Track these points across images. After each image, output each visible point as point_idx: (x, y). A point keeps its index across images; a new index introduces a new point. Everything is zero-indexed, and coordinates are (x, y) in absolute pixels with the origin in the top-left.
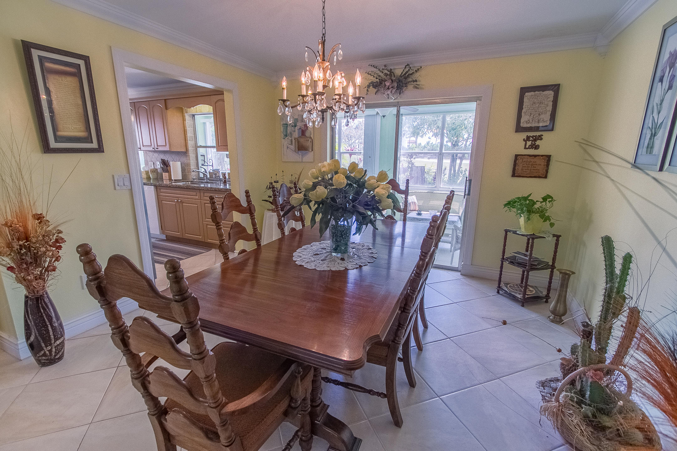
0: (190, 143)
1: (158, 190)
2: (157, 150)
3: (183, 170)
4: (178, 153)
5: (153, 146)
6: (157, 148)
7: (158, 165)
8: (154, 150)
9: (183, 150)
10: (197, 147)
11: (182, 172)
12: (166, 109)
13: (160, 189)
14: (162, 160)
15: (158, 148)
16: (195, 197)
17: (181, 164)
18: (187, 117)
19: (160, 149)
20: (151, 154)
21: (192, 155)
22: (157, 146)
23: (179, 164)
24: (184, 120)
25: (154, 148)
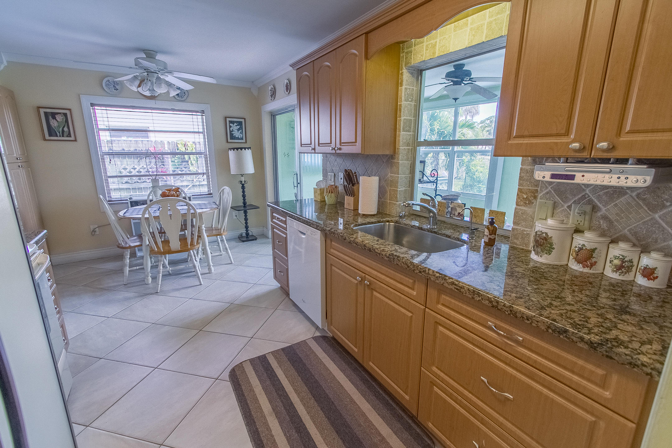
0: (403, 136)
1: (328, 241)
2: (338, 152)
3: (382, 192)
4: (377, 158)
5: (333, 145)
6: (340, 149)
7: (341, 181)
8: (334, 152)
9: (388, 152)
10: (416, 143)
11: (379, 197)
12: (367, 58)
13: (331, 241)
14: (346, 171)
15: (342, 147)
16: (406, 289)
17: (380, 180)
18: (406, 76)
19: (346, 149)
20: (333, 158)
21: (402, 161)
22: (340, 145)
23: (375, 180)
24: (398, 83)
25: (334, 149)
